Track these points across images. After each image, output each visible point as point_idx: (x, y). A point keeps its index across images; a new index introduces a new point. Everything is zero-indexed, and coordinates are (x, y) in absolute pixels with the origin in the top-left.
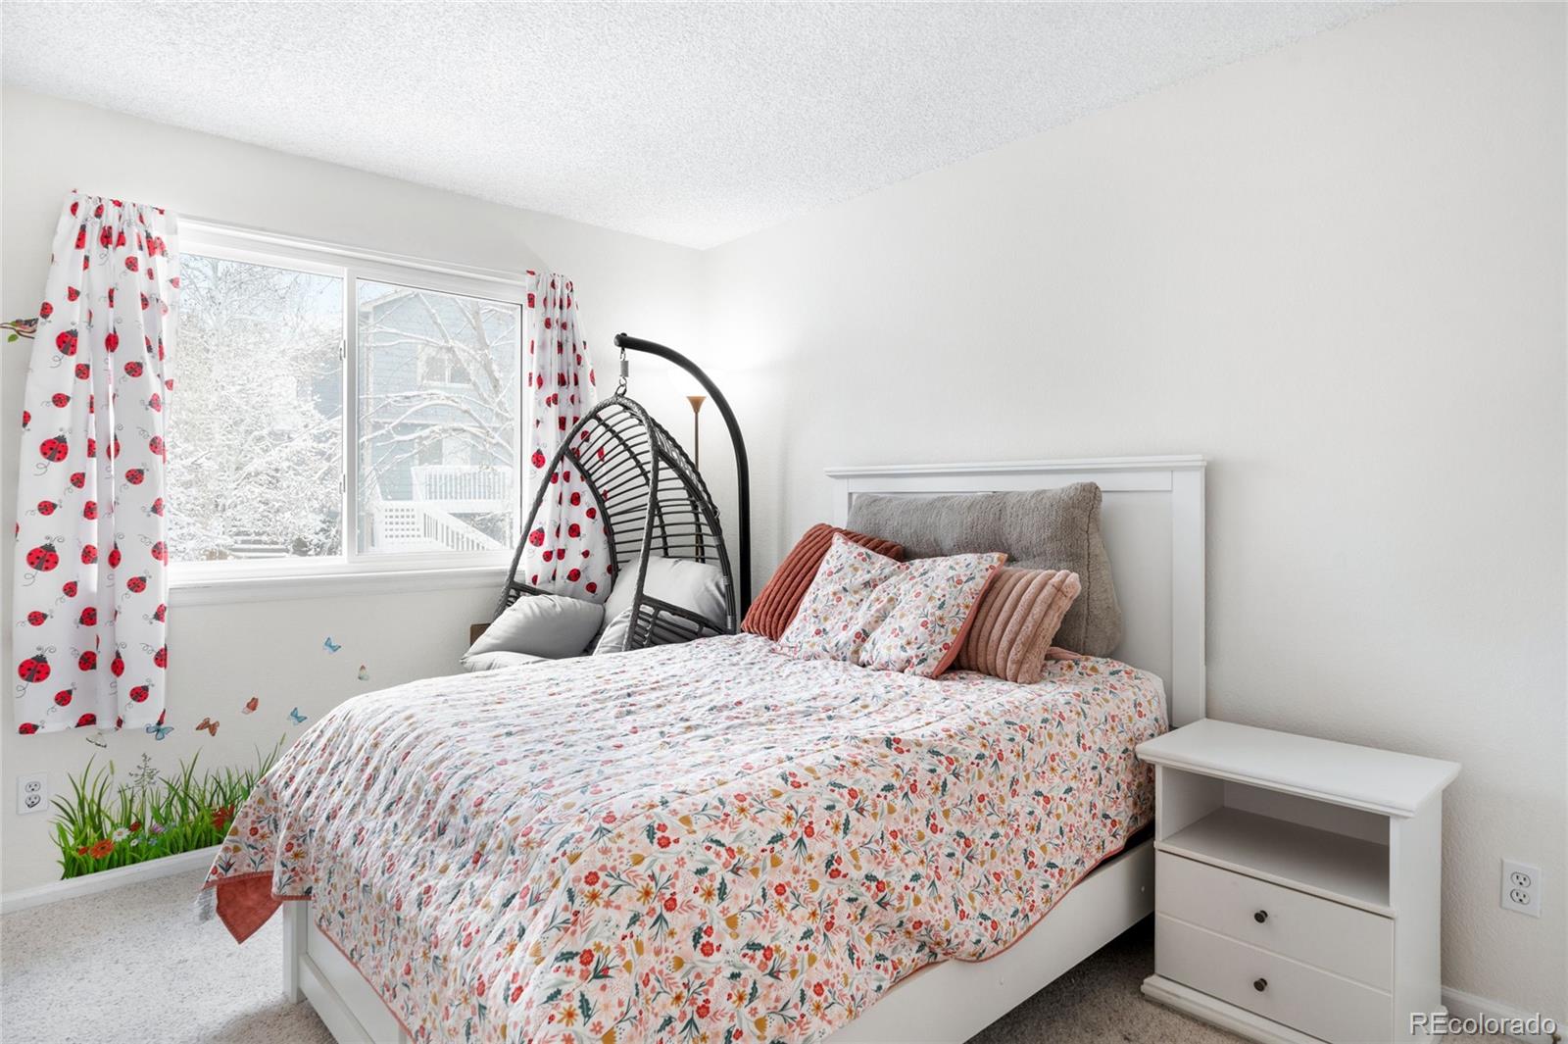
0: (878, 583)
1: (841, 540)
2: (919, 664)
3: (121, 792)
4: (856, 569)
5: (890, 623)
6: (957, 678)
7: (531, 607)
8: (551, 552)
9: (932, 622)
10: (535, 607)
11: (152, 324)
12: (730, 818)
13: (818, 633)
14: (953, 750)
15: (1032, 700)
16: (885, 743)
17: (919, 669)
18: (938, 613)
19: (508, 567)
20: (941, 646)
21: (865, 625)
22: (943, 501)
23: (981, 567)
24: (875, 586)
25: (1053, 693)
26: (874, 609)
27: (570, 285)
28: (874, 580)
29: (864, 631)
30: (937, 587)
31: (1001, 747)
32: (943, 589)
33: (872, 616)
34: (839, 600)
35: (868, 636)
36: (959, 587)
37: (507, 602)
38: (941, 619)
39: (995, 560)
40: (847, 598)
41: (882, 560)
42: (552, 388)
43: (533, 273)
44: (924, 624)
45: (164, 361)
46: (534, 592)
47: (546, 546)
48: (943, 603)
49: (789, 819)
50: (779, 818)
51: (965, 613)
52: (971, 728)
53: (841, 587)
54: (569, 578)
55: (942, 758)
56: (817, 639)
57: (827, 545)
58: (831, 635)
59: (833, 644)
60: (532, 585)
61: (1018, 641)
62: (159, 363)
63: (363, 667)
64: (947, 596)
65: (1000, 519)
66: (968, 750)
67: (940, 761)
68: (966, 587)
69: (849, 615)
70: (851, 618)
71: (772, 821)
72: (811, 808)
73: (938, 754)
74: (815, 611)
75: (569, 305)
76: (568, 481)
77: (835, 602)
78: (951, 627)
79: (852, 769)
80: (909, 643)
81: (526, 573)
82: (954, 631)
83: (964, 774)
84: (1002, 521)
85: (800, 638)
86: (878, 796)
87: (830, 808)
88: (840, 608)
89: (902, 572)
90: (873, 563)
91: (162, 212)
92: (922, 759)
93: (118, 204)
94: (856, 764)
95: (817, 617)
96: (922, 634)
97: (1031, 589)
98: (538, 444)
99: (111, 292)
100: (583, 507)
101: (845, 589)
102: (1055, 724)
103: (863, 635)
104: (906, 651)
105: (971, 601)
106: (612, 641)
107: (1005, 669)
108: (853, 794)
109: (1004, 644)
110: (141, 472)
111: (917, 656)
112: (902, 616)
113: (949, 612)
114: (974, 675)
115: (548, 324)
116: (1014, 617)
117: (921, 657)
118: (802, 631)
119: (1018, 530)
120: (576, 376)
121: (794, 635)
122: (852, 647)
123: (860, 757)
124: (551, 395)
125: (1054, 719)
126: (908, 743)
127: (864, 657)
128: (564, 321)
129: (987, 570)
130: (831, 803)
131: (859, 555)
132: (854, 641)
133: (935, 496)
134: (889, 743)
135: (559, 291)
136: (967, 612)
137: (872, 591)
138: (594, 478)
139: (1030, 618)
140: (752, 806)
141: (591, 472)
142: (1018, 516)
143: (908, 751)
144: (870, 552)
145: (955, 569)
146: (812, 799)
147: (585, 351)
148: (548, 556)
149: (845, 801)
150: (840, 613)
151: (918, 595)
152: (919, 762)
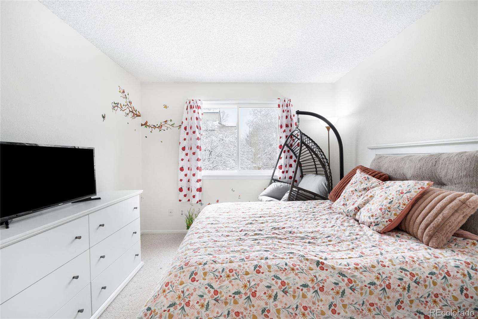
0: (370, 188)
1: (359, 172)
2: (375, 225)
3: (195, 215)
4: (362, 183)
5: (368, 206)
6: (395, 236)
7: (275, 186)
8: (284, 171)
9: (384, 209)
10: (276, 185)
11: (198, 123)
12: (221, 278)
13: (344, 205)
14: (354, 276)
15: (429, 259)
16: (316, 263)
17: (375, 228)
18: (388, 205)
19: (272, 175)
20: (387, 220)
21: (359, 205)
22: (409, 157)
23: (416, 187)
24: (369, 190)
25: (448, 258)
26: (364, 199)
27: (290, 100)
28: (368, 188)
29: (359, 207)
30: (390, 194)
31: (391, 281)
32: (393, 195)
33: (362, 202)
34: (353, 194)
35: (360, 209)
36: (402, 195)
37: (271, 183)
38: (389, 208)
39: (426, 184)
40: (356, 193)
41: (374, 180)
42: (284, 128)
43: (279, 99)
44: (381, 209)
45: (201, 130)
46: (279, 181)
47: (283, 170)
48: (392, 201)
49: (245, 286)
50: (241, 284)
51: (403, 207)
52: (373, 267)
53: (354, 189)
54: (289, 178)
55: (346, 279)
56: (343, 207)
57: (355, 173)
58: (348, 206)
59: (347, 210)
60: (279, 180)
61: (432, 225)
62: (200, 131)
63: (239, 196)
64: (394, 199)
65: (435, 166)
66: (364, 278)
67: (343, 280)
68: (405, 196)
69: (356, 200)
70: (356, 201)
71: (238, 285)
72: (258, 285)
73: (344, 276)
74: (344, 196)
75: (289, 105)
76: (289, 152)
77: (352, 195)
78: (394, 212)
79: (289, 272)
80: (372, 216)
81: (278, 176)
82: (395, 214)
83: (359, 290)
84: (436, 167)
85: (337, 206)
86: (298, 288)
87: (269, 287)
88: (353, 197)
89: (380, 186)
90: (370, 181)
91: (200, 100)
92: (332, 276)
93: (193, 100)
94: (293, 269)
95: (345, 199)
96: (379, 213)
97: (444, 201)
98: (281, 143)
99: (191, 118)
100: (293, 160)
101: (356, 190)
102: (441, 277)
103: (358, 209)
104: (370, 219)
105: (407, 202)
106: (285, 198)
107: (422, 237)
108: (283, 283)
109: (423, 225)
110: (195, 153)
111: (374, 222)
112: (373, 204)
113: (394, 206)
114: (405, 236)
115: (283, 111)
116: (432, 212)
117: (376, 223)
118: (339, 203)
119: (445, 171)
120: (291, 124)
121: (336, 204)
122: (353, 213)
123: (297, 267)
124: (284, 130)
125: (441, 274)
126: (328, 266)
127: (357, 217)
128: (288, 110)
129: (419, 189)
130: (269, 285)
131: (364, 178)
132: (354, 210)
133: (406, 155)
134: (318, 263)
135: (286, 102)
136: (404, 207)
137: (366, 192)
138: (295, 151)
139: (441, 215)
140: (233, 275)
141: (293, 150)
142: (446, 164)
143: (327, 270)
144: (370, 177)
145: (401, 187)
146: (261, 281)
147: (294, 117)
148: (283, 172)
149: (277, 286)
150: (353, 199)
151: (381, 196)
152: (330, 277)
